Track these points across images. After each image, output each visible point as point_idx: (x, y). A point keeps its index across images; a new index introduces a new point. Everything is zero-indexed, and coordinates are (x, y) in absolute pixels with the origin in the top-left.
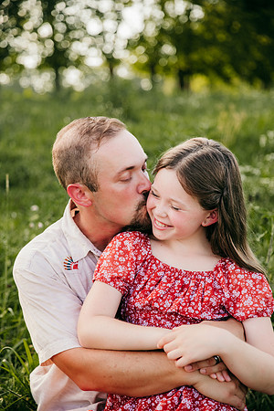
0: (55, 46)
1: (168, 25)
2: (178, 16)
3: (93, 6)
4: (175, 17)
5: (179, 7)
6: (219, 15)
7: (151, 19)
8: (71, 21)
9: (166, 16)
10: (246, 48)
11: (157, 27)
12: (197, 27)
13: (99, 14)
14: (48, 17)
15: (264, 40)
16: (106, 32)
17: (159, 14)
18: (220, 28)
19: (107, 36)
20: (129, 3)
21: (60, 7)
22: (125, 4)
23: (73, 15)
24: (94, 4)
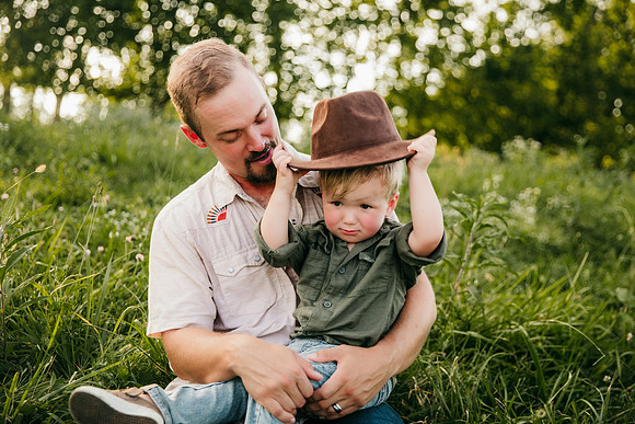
0: (278, 96)
1: (400, 86)
2: (413, 78)
3: (323, 59)
4: (410, 78)
5: (415, 69)
6: (457, 81)
7: (385, 77)
8: (298, 71)
9: (400, 77)
10: (484, 119)
11: (389, 87)
12: (431, 91)
13: (329, 67)
14: (275, 63)
15: (504, 111)
16: (335, 86)
17: (393, 73)
18: (457, 94)
19: (335, 91)
20: (362, 60)
21: (288, 55)
22: (359, 61)
23: (301, 66)
24: (325, 56)
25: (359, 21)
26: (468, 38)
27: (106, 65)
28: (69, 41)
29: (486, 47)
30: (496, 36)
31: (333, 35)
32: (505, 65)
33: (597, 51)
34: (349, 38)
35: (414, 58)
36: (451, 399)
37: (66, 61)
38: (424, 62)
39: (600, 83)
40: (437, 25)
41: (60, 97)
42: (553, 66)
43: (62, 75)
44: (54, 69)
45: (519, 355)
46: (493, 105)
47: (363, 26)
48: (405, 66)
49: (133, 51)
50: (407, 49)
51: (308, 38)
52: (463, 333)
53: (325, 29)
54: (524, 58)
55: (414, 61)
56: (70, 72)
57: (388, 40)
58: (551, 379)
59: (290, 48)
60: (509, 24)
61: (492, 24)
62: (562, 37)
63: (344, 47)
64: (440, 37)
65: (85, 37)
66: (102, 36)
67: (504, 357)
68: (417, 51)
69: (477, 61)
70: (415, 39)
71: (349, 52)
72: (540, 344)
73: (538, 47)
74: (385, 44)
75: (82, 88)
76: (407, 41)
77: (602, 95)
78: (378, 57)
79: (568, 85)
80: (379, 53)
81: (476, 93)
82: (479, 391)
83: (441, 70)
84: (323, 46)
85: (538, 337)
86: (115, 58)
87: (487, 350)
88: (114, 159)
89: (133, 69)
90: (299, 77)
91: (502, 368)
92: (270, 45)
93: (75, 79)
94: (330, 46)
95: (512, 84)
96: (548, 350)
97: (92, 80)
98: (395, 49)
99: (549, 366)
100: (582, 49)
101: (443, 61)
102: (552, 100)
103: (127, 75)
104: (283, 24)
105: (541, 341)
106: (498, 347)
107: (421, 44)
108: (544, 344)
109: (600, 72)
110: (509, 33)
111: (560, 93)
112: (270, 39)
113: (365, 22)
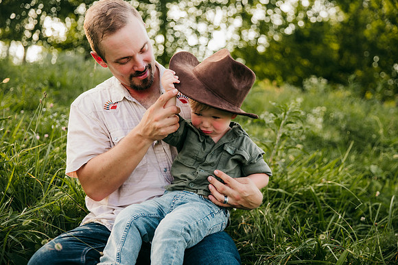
0: (165, 50)
1: (241, 45)
2: (250, 40)
4: (247, 40)
5: (251, 35)
6: (277, 43)
7: (232, 40)
8: (177, 35)
9: (241, 40)
10: (293, 67)
11: (234, 46)
12: (261, 49)
13: (197, 32)
14: (163, 29)
15: (305, 62)
16: (200, 45)
17: (237, 37)
18: (276, 51)
19: (200, 47)
20: (218, 28)
21: (171, 24)
22: (215, 29)
23: (179, 31)
24: (195, 26)
25: (216, 4)
26: (284, 16)
27: (56, 28)
28: (32, 13)
29: (295, 22)
30: (301, 15)
31: (199, 12)
32: (306, 33)
33: (364, 26)
34: (210, 14)
35: (250, 28)
36: (265, 229)
37: (30, 25)
38: (256, 30)
39: (365, 46)
40: (265, 8)
41: (26, 48)
42: (337, 34)
43: (27, 34)
44: (23, 30)
45: (309, 204)
46: (298, 58)
47: (218, 7)
48: (244, 33)
49: (73, 19)
50: (246, 22)
51: (184, 14)
52: (274, 190)
53: (195, 8)
54: (318, 29)
55: (250, 30)
56: (33, 32)
57: (234, 17)
58: (328, 219)
59: (172, 20)
60: (310, 8)
61: (299, 8)
62: (343, 17)
63: (206, 20)
64: (267, 15)
65: (43, 10)
66: (53, 10)
67: (300, 204)
68: (252, 24)
69: (289, 31)
70: (251, 16)
71: (209, 23)
72: (322, 197)
73: (327, 22)
74: (232, 18)
75: (40, 42)
76: (246, 17)
77: (366, 54)
78: (227, 27)
79: (345, 47)
80: (228, 24)
81: (288, 50)
82: (283, 225)
83: (267, 36)
84: (193, 19)
85: (321, 193)
86: (62, 24)
87: (289, 200)
88: (58, 84)
89: (73, 32)
90: (178, 38)
91: (298, 211)
92: (160, 18)
93: (36, 37)
94: (198, 19)
95: (310, 45)
96: (327, 201)
97: (47, 38)
98: (238, 22)
99: (327, 211)
100: (354, 25)
101: (268, 30)
102: (336, 56)
103: (69, 34)
104: (168, 5)
105: (323, 195)
106: (296, 198)
107: (255, 19)
108: (324, 197)
109: (365, 39)
110: (310, 14)
111: (340, 52)
112: (160, 14)
113: (220, 5)
